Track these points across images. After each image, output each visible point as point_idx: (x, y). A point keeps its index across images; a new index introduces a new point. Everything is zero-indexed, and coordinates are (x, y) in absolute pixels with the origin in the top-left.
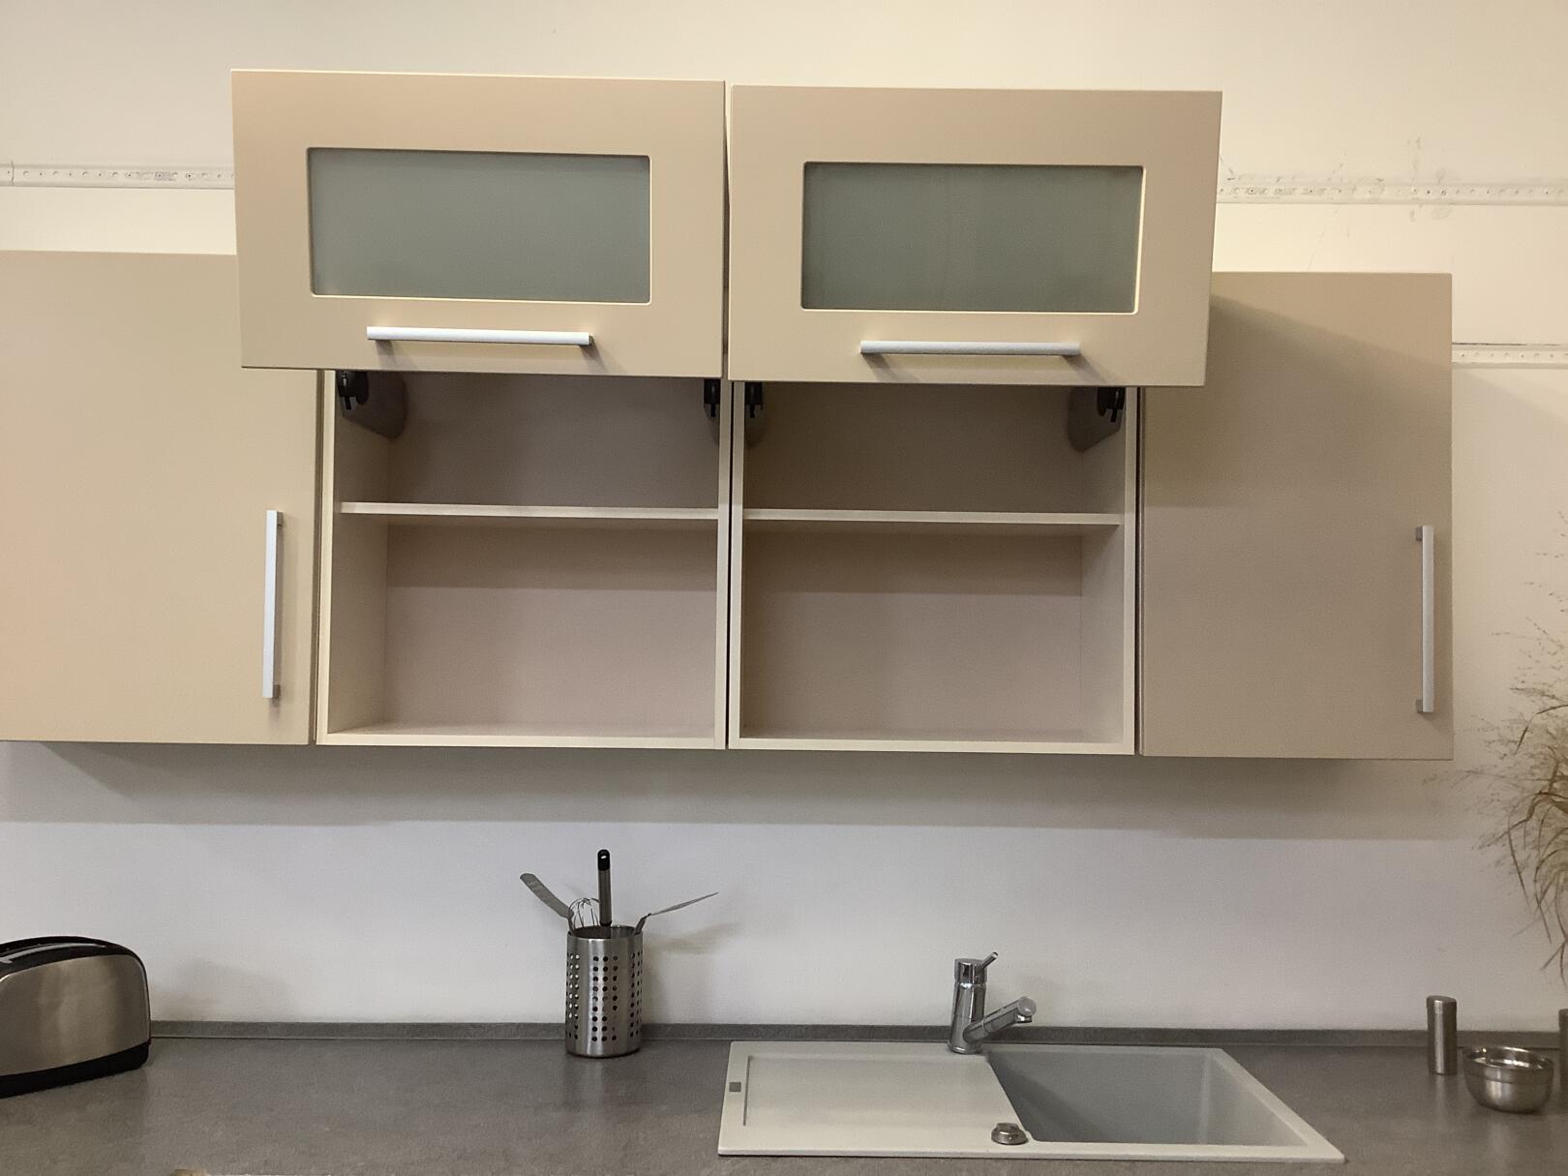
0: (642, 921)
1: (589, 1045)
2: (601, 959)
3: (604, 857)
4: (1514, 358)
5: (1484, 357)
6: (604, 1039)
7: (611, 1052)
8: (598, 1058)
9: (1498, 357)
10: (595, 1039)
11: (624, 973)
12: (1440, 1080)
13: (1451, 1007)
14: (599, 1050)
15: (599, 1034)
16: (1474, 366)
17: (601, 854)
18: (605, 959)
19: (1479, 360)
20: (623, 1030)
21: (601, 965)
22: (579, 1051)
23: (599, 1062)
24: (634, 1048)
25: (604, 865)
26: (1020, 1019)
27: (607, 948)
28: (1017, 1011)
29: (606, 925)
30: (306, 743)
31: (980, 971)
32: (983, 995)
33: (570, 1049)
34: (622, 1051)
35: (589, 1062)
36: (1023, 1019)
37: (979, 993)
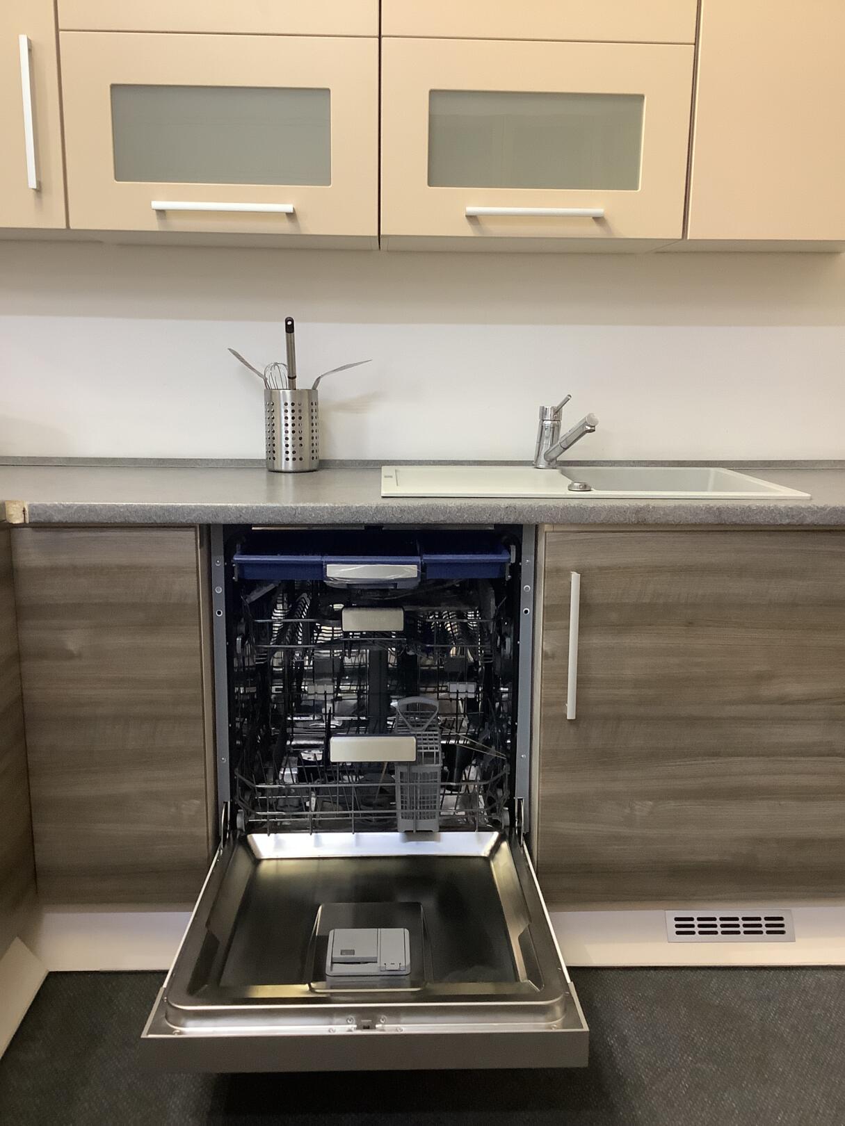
0: (319, 378)
1: (283, 463)
2: (289, 404)
3: (289, 323)
6: (294, 459)
7: (299, 469)
8: (289, 472)
10: (287, 459)
11: (306, 416)
14: (290, 466)
15: (290, 456)
17: (286, 322)
18: (293, 404)
20: (306, 454)
21: (289, 408)
22: (276, 468)
23: (290, 476)
24: (314, 468)
25: (290, 329)
26: (587, 428)
27: (293, 396)
28: (586, 424)
29: (292, 378)
30: (64, 226)
31: (557, 412)
32: (559, 430)
33: (271, 468)
34: (307, 468)
35: (283, 476)
36: (589, 428)
37: (556, 428)
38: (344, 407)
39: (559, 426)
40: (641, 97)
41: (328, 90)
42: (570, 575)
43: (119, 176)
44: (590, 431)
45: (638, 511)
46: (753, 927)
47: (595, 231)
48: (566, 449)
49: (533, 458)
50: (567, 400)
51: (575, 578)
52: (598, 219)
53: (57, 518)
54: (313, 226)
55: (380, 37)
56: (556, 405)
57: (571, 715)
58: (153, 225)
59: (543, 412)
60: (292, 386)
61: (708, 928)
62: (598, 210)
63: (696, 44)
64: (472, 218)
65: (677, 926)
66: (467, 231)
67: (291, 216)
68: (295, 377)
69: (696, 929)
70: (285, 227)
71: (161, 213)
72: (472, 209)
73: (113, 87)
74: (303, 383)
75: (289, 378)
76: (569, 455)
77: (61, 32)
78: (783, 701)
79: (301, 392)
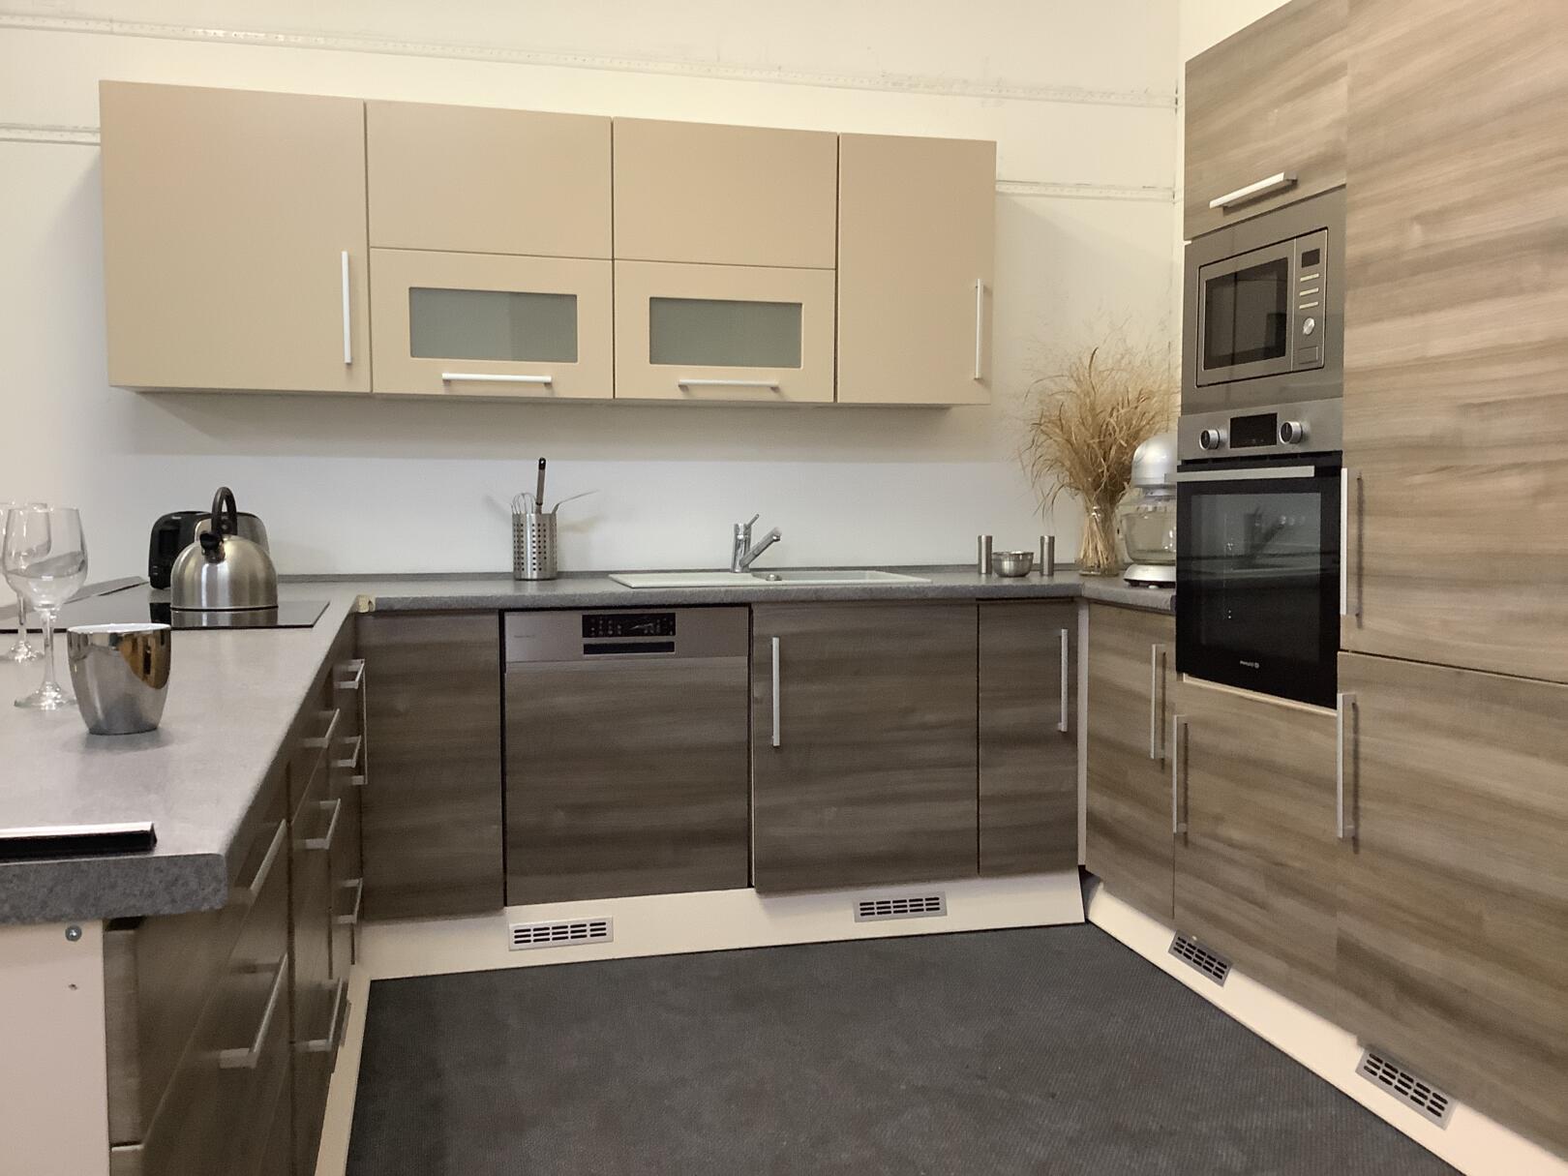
0: (557, 505)
1: (529, 573)
2: (536, 525)
3: (542, 462)
4: (1035, 190)
5: (1019, 189)
6: (538, 569)
7: (542, 577)
8: (534, 580)
9: (1027, 190)
10: (532, 569)
11: (549, 534)
12: (984, 576)
13: (989, 540)
14: (535, 575)
15: (535, 567)
16: (1013, 194)
17: (540, 461)
18: (539, 525)
19: (1017, 191)
20: (548, 566)
21: (535, 528)
22: (523, 577)
23: (535, 583)
24: (554, 575)
25: (542, 467)
26: (774, 538)
27: (538, 519)
28: (771, 537)
29: (539, 504)
30: (368, 391)
31: (748, 528)
32: (749, 543)
33: (517, 577)
34: (548, 577)
35: (529, 582)
36: (775, 538)
37: (747, 541)
38: (573, 528)
39: (750, 539)
40: (801, 304)
41: (575, 296)
42: (771, 640)
43: (415, 352)
44: (778, 540)
45: (816, 591)
46: (917, 907)
47: (772, 397)
48: (757, 556)
49: (730, 567)
50: (756, 518)
51: (775, 641)
52: (775, 389)
53: (397, 607)
54: (564, 391)
55: (613, 260)
56: (747, 523)
57: (776, 742)
58: (440, 390)
59: (737, 527)
60: (539, 511)
61: (884, 909)
62: (774, 382)
63: (836, 269)
64: (683, 387)
65: (862, 909)
66: (679, 395)
67: (547, 385)
68: (541, 504)
69: (876, 911)
70: (543, 393)
71: (447, 382)
72: (684, 381)
73: (411, 289)
74: (546, 509)
75: (537, 504)
76: (756, 564)
77: (371, 250)
78: (924, 727)
79: (545, 515)
